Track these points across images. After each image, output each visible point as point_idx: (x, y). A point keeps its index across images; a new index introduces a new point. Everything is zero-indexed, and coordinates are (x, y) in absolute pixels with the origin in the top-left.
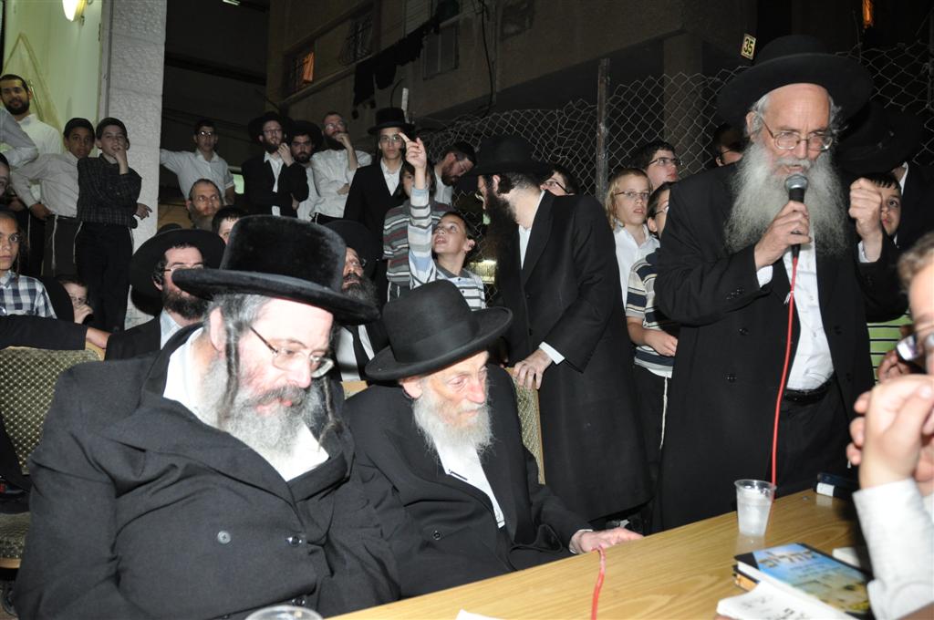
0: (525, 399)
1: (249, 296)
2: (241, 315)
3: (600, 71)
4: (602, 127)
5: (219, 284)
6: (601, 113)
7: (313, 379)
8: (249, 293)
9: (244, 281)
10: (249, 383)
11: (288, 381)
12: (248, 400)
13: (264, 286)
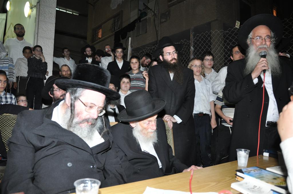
0: (168, 130)
1: (79, 88)
2: (76, 95)
3: (191, 30)
4: (192, 48)
5: (68, 84)
6: (191, 44)
7: (98, 116)
9: (76, 82)
10: (78, 116)
11: (90, 116)
12: (77, 122)
13: (83, 84)
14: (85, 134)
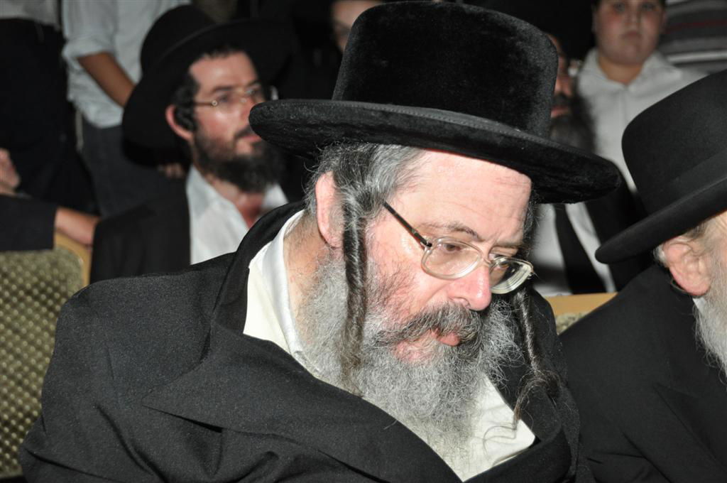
1: (382, 146)
2: (367, 182)
5: (325, 124)
7: (495, 297)
8: (381, 142)
9: (372, 117)
10: (384, 303)
11: (450, 298)
12: (381, 333)
13: (406, 127)
14: (427, 398)
